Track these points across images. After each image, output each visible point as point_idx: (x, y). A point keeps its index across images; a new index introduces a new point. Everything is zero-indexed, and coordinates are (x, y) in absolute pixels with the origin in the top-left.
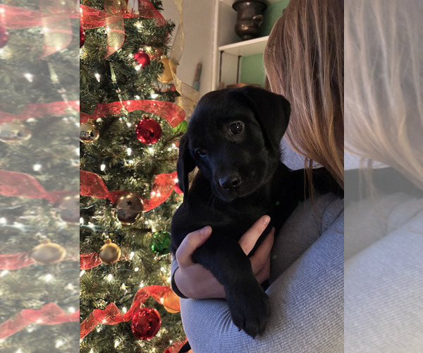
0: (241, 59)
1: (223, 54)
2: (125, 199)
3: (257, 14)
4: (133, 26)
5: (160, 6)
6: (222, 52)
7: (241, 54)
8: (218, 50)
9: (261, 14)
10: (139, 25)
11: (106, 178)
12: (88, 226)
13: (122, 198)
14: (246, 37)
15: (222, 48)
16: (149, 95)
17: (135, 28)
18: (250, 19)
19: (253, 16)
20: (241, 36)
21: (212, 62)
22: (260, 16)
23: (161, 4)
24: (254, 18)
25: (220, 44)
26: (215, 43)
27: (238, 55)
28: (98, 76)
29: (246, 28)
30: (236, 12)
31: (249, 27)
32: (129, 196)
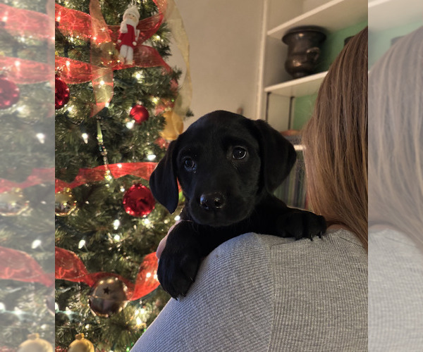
0: (294, 100)
1: (271, 96)
2: (105, 283)
3: (312, 46)
4: (131, 77)
5: (167, 52)
6: (269, 93)
7: (294, 94)
8: (263, 92)
9: (318, 47)
10: (138, 76)
11: (85, 256)
12: (64, 312)
13: (102, 282)
14: (298, 74)
15: (268, 89)
16: (145, 156)
17: (134, 79)
18: (302, 54)
19: (307, 49)
20: (293, 73)
21: (256, 106)
22: (315, 48)
23: (169, 49)
24: (308, 51)
25: (266, 85)
26: (260, 83)
27: (289, 95)
28: (85, 136)
29: (299, 64)
30: (286, 46)
31: (302, 63)
32: (110, 281)
